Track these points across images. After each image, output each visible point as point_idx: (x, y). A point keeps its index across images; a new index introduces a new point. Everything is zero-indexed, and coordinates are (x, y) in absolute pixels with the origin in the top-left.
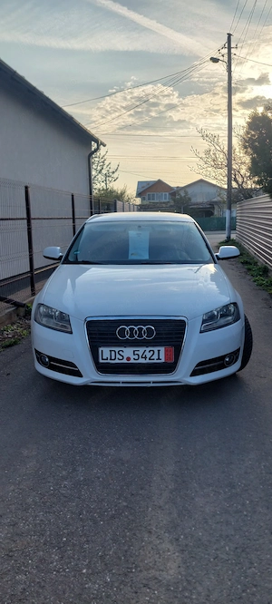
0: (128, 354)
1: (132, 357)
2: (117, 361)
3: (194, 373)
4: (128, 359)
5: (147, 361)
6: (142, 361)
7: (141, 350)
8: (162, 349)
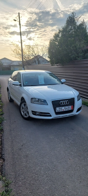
0: (63, 109)
1: (64, 109)
2: (61, 111)
3: (77, 111)
4: (63, 110)
5: (68, 110)
6: (66, 110)
7: (66, 107)
8: (71, 106)
